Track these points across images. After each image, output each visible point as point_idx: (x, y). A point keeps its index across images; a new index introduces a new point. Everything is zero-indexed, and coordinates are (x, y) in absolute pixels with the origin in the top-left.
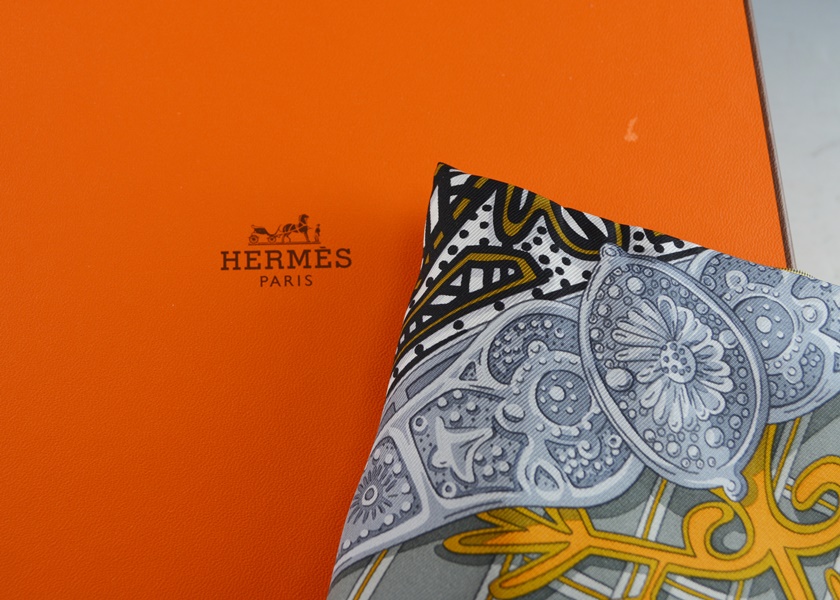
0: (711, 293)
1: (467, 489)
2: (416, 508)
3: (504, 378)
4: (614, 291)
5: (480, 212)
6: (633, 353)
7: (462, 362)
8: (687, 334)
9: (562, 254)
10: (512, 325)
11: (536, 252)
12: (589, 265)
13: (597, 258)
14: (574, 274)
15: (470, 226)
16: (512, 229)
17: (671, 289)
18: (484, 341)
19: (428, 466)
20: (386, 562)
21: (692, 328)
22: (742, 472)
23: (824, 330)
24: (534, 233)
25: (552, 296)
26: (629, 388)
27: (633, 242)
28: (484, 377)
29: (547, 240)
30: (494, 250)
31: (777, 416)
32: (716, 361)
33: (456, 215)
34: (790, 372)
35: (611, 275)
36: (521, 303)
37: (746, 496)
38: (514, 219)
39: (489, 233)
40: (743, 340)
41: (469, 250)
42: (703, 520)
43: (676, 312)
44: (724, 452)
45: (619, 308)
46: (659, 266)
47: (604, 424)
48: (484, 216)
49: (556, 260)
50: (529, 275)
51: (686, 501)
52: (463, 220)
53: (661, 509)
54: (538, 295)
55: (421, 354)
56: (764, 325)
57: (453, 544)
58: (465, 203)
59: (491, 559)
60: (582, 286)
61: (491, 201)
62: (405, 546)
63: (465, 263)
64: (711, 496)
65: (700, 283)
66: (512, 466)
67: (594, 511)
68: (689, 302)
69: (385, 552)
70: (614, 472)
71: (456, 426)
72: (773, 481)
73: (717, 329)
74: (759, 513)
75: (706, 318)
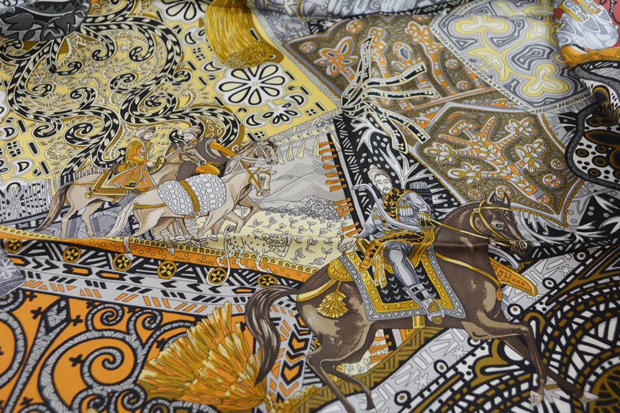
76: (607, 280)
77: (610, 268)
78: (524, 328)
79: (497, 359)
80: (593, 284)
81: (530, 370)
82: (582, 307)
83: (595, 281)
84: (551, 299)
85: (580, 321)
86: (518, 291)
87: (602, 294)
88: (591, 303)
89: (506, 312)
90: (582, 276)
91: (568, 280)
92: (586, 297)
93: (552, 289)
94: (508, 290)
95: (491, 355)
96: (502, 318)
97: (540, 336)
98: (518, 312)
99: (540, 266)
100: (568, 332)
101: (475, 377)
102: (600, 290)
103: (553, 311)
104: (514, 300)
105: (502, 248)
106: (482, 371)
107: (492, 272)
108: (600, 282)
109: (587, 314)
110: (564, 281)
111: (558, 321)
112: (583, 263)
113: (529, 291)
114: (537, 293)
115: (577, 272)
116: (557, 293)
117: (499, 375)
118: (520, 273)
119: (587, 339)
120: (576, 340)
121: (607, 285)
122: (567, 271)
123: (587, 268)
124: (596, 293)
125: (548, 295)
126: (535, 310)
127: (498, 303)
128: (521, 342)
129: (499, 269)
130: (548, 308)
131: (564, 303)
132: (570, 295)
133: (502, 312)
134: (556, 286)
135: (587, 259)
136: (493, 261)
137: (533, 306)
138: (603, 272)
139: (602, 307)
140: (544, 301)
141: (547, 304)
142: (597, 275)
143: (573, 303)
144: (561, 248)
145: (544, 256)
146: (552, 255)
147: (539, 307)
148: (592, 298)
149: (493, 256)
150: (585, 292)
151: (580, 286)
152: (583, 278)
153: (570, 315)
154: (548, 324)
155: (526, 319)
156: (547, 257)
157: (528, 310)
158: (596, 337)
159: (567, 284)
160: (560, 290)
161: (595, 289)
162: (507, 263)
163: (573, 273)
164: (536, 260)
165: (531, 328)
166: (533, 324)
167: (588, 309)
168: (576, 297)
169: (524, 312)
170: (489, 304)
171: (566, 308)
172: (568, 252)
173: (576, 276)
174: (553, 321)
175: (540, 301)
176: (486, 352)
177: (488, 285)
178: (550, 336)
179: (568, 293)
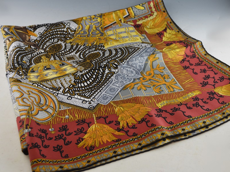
0: (128, 65)
1: (122, 86)
2: (118, 89)
3: (118, 79)
4: (121, 70)
5: (106, 69)
6: (126, 74)
7: (114, 80)
8: (129, 70)
9: (115, 70)
10: (115, 77)
11: (113, 71)
12: (118, 69)
13: (118, 68)
14: (117, 71)
15: (106, 71)
16: (110, 70)
17: (125, 67)
18: (114, 78)
19: (117, 87)
20: (120, 93)
21: (129, 69)
22: (141, 75)
23: (139, 63)
24: (112, 69)
25: (116, 73)
26: (128, 75)
27: (120, 64)
28: (116, 80)
29: (113, 69)
30: (109, 72)
31: (140, 71)
32: (132, 70)
33: (104, 70)
34: (139, 68)
35: (120, 69)
36: (114, 75)
37: (143, 76)
38: (110, 69)
39: (108, 71)
40: (133, 68)
41: (107, 73)
42: (141, 79)
43: (127, 69)
44: (139, 75)
45: (122, 71)
46: (123, 65)
47: (128, 78)
48: (107, 69)
49: (115, 71)
50: (114, 73)
51: (139, 79)
52: (105, 71)
53: (137, 80)
54: (115, 74)
55: (109, 81)
56: (134, 65)
57: (124, 89)
58: (104, 69)
59: (128, 88)
60: (118, 71)
61: (107, 67)
62: (120, 91)
63: (107, 74)
64: (140, 78)
65: (127, 65)
66: (124, 83)
67: (132, 82)
68: (127, 67)
69: (119, 92)
70: (131, 80)
71: (117, 84)
72: (144, 75)
73: (131, 68)
74: (145, 77)
75: (129, 68)
76: (52, 31)
77: (52, 28)
78: (35, 43)
79: (29, 48)
80: (49, 33)
81: (37, 49)
82: (46, 38)
83: (49, 32)
84: (40, 37)
85: (46, 40)
86: (33, 36)
87: (50, 35)
88: (48, 37)
89: (31, 41)
90: (46, 31)
91: (44, 32)
92: (47, 36)
93: (40, 35)
94: (31, 37)
95: (28, 47)
96: (30, 42)
97: (38, 44)
98: (34, 40)
99: (38, 30)
100: (44, 42)
101: (25, 49)
102: (50, 34)
103: (41, 39)
104: (33, 38)
105: (29, 27)
106: (27, 49)
107: (28, 33)
108: (50, 32)
109: (48, 39)
110: (43, 32)
111: (42, 41)
112: (47, 28)
113: (36, 36)
114: (37, 36)
115: (46, 30)
116: (42, 36)
117: (30, 50)
118: (34, 32)
119: (47, 43)
120: (45, 43)
121: (51, 33)
122: (43, 30)
123: (48, 29)
124: (49, 35)
125: (40, 36)
126: (37, 40)
127: (29, 39)
128: (34, 45)
129: (29, 32)
130: (40, 39)
131: (43, 37)
132: (44, 36)
133: (30, 41)
134: (41, 34)
135: (47, 27)
136: (28, 30)
137: (37, 39)
138: (51, 29)
139: (50, 37)
140: (39, 38)
141: (40, 38)
142: (50, 30)
143: (45, 37)
144: (42, 25)
145: (38, 28)
146: (40, 27)
147: (38, 39)
148: (49, 36)
149: (27, 29)
150: (47, 34)
151: (46, 33)
152: (47, 31)
153: (44, 40)
154: (40, 42)
155: (35, 42)
156: (39, 27)
157: (36, 40)
158: (49, 42)
159: (44, 33)
160: (42, 35)
161: (49, 34)
162: (31, 30)
163: (45, 30)
164: (37, 29)
165: (36, 43)
166: (37, 42)
167: (48, 38)
168: (45, 36)
169: (35, 41)
170: (28, 39)
171: (43, 38)
172: (44, 26)
173: (45, 31)
174: (41, 41)
175: (38, 38)
176: (27, 47)
177: (27, 36)
178: (40, 44)
179: (44, 35)
